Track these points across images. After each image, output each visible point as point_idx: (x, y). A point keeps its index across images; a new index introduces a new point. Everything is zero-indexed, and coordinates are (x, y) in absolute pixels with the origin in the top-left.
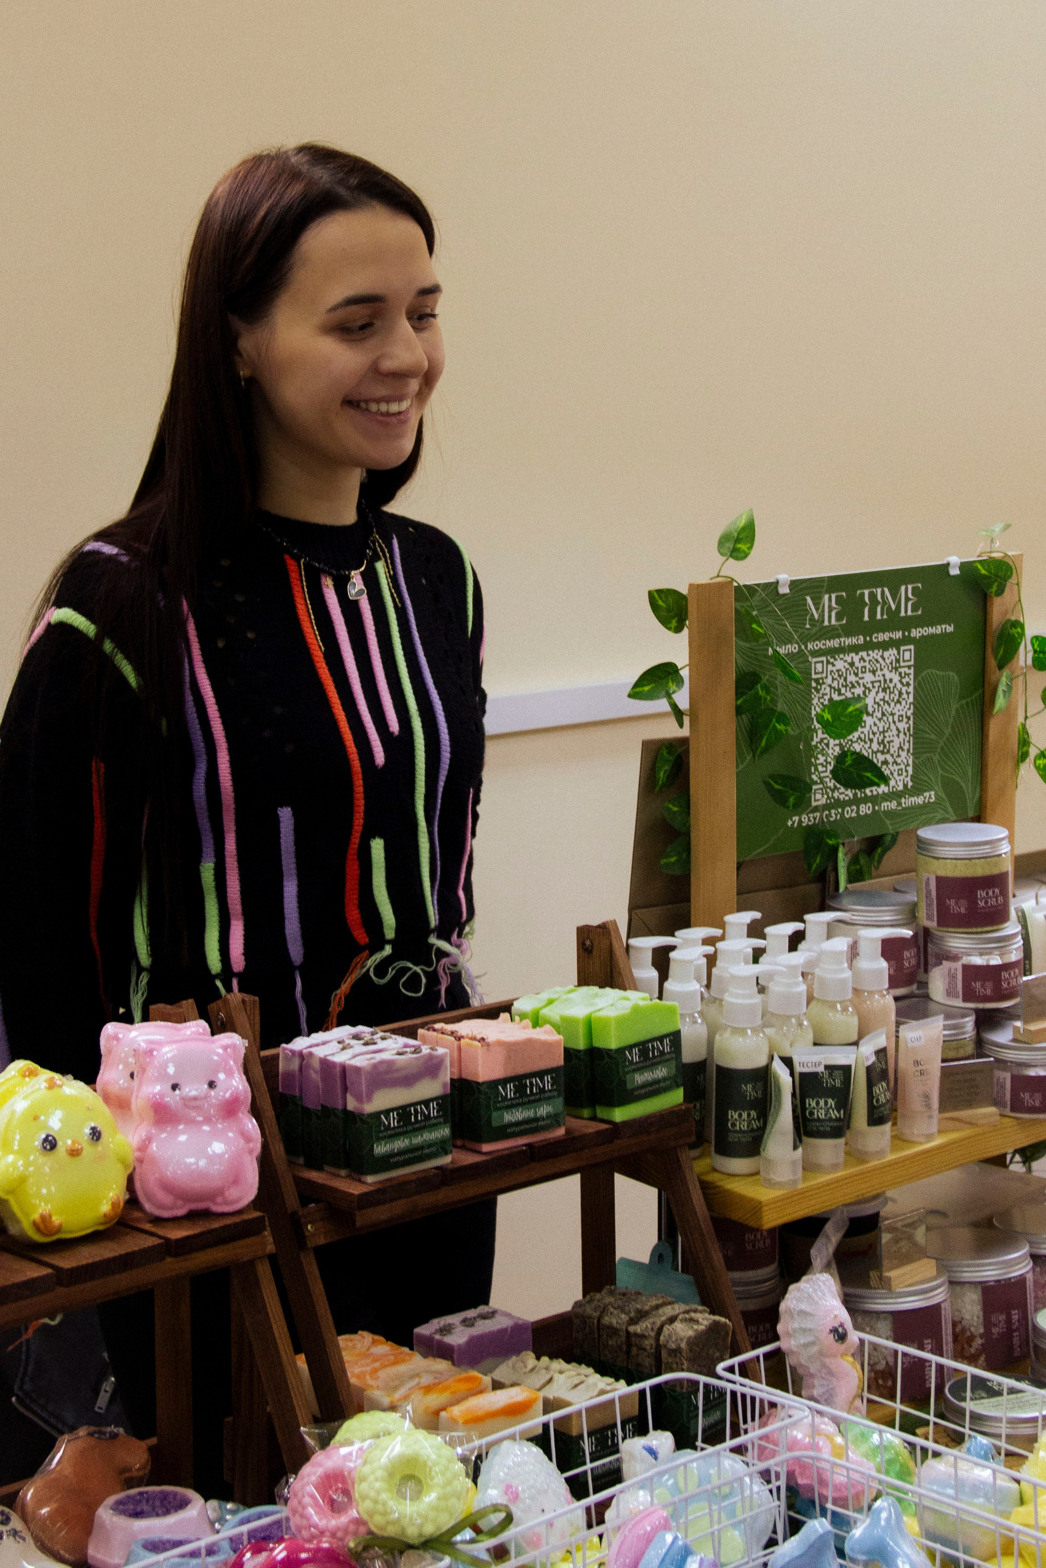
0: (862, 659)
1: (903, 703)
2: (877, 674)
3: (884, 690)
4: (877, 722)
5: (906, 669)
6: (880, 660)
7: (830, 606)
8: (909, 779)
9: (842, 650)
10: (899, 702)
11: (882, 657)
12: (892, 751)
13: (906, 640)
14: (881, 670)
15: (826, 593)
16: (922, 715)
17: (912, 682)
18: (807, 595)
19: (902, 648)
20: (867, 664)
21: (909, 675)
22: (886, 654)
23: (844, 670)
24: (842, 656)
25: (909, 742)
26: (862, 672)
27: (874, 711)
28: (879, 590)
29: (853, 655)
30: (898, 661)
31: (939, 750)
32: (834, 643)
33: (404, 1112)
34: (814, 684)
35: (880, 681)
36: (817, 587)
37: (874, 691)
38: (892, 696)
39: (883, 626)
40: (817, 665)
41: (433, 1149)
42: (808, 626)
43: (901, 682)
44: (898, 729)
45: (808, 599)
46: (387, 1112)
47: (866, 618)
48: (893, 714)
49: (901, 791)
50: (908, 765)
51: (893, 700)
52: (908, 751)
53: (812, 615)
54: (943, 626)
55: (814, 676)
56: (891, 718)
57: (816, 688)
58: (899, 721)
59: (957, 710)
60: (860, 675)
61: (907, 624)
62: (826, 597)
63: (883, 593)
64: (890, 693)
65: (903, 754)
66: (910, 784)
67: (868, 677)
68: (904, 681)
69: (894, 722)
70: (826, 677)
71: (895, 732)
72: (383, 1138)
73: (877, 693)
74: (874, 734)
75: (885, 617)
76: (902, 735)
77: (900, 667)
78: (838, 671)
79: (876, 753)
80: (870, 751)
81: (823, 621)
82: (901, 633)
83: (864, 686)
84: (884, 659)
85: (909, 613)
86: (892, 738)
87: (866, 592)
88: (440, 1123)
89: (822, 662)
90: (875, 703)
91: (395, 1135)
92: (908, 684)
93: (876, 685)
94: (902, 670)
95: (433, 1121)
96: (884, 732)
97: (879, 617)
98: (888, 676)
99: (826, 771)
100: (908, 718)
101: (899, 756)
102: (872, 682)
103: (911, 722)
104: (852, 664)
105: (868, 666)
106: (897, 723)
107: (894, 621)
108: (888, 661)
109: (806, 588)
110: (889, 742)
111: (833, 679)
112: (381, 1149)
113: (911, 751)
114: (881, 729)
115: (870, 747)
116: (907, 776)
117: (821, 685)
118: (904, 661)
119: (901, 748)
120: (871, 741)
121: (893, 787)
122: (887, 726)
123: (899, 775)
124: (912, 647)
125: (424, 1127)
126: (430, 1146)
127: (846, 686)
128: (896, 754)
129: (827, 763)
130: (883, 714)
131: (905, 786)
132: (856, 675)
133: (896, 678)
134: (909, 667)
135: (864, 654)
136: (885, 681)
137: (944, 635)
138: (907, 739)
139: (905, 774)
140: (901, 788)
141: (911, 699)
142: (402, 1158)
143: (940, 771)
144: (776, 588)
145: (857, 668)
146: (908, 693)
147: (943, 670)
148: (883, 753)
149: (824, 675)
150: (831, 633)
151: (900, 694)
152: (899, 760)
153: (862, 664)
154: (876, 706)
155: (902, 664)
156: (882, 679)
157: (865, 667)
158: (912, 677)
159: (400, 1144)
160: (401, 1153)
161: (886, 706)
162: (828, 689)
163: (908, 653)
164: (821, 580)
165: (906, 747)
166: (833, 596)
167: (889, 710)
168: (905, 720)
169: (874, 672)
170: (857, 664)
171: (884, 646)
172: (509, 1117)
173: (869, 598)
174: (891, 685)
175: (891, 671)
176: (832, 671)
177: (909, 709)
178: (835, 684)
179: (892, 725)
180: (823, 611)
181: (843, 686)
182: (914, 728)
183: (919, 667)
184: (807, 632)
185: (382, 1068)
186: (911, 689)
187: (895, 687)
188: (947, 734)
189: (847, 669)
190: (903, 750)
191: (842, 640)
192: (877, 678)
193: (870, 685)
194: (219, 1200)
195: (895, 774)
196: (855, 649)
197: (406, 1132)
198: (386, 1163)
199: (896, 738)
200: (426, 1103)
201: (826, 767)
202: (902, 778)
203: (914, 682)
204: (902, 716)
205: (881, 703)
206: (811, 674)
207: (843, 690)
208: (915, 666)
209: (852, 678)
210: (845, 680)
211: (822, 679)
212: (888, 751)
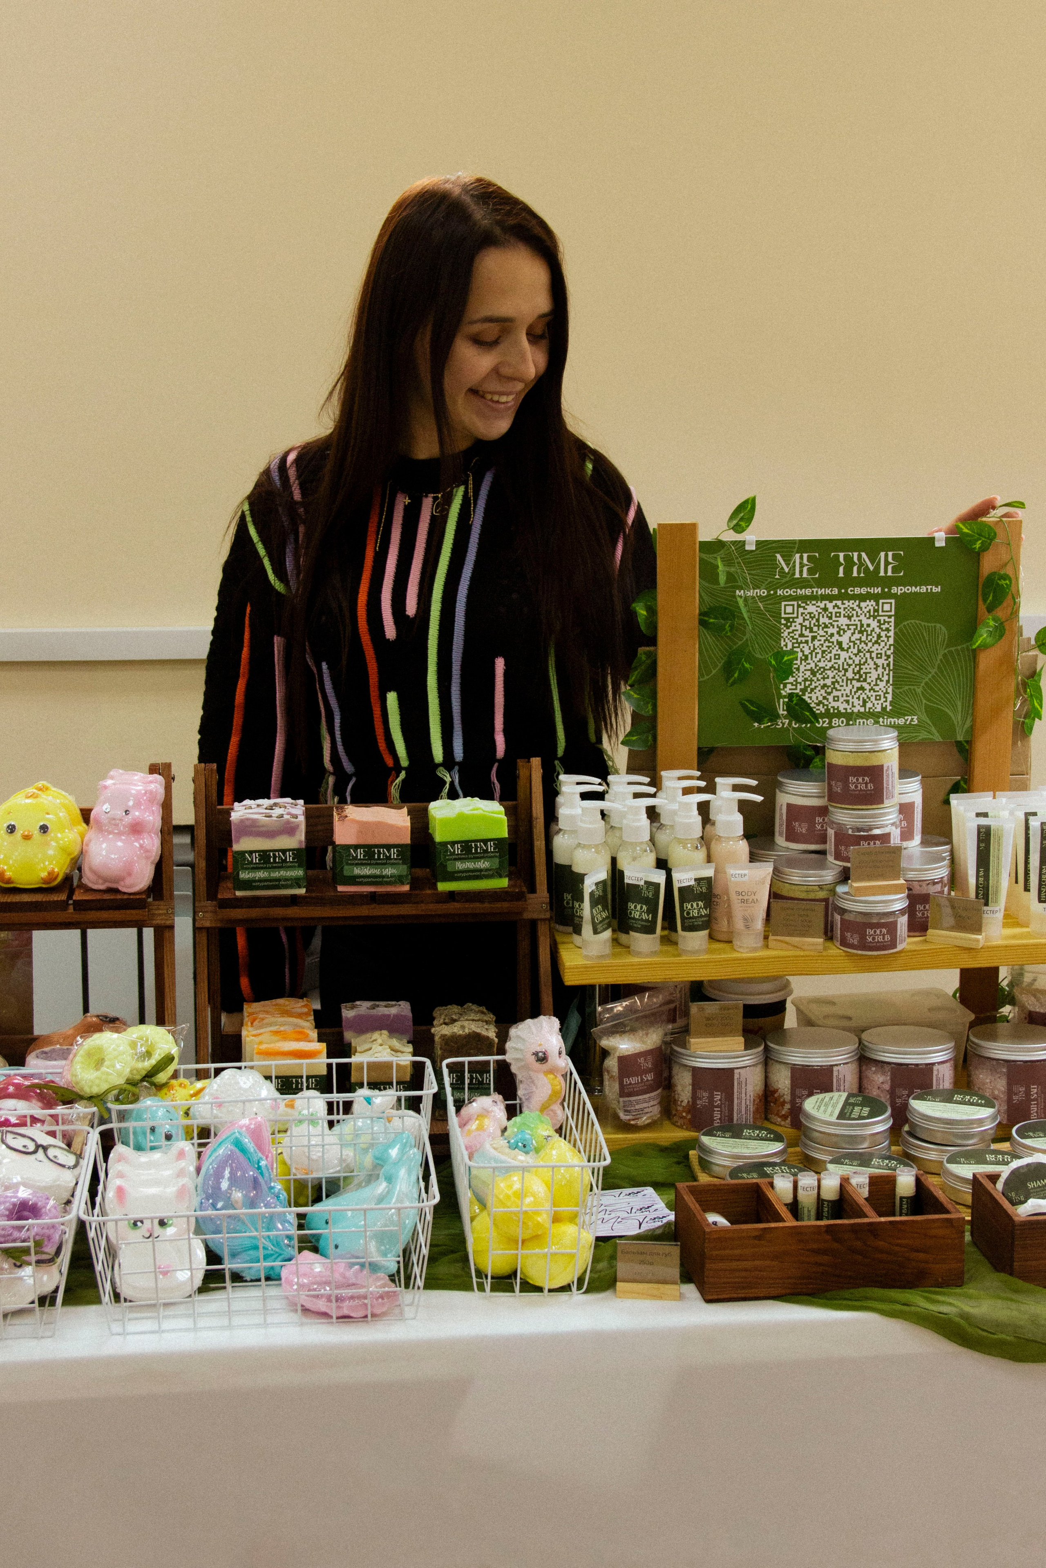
0: (836, 606)
1: (883, 644)
2: (853, 619)
3: (861, 632)
4: (853, 657)
5: (887, 619)
6: (857, 609)
7: (801, 563)
8: (888, 704)
9: (814, 598)
10: (876, 642)
11: (859, 606)
12: (869, 680)
13: (884, 596)
14: (857, 616)
15: (797, 552)
16: (902, 654)
17: (892, 628)
18: (778, 552)
19: (881, 601)
20: (842, 610)
21: (889, 623)
22: (863, 605)
23: (817, 614)
24: (814, 602)
25: (888, 675)
26: (836, 617)
27: (850, 648)
28: (856, 554)
29: (827, 602)
30: (877, 611)
31: (923, 684)
32: (808, 592)
33: (264, 855)
34: (783, 621)
35: (856, 625)
36: (790, 547)
37: (849, 633)
38: (869, 637)
39: (859, 582)
40: (787, 609)
41: (289, 883)
42: (777, 577)
43: (879, 627)
44: (875, 664)
45: (778, 556)
46: (251, 853)
47: (841, 575)
48: (871, 652)
49: (879, 712)
50: (887, 693)
51: (871, 641)
52: (888, 682)
53: (782, 568)
54: (929, 587)
55: (783, 615)
56: (868, 655)
57: (785, 625)
58: (877, 658)
59: (945, 655)
60: (834, 618)
61: (888, 582)
62: (798, 556)
63: (860, 557)
64: (867, 635)
65: (882, 685)
66: (889, 708)
67: (843, 621)
68: (884, 627)
69: (872, 658)
70: (797, 617)
71: (872, 666)
72: (246, 869)
73: (853, 634)
74: (849, 665)
75: (862, 575)
76: (880, 670)
77: (879, 615)
78: (810, 613)
79: (851, 680)
80: (844, 678)
81: (794, 574)
82: (880, 589)
83: (838, 626)
84: (861, 608)
85: (890, 573)
86: (868, 670)
87: (841, 555)
88: (295, 867)
89: (793, 605)
90: (850, 641)
91: (257, 868)
92: (888, 630)
93: (852, 628)
94: (882, 619)
95: (289, 864)
96: (860, 665)
97: (855, 574)
98: (865, 621)
99: (796, 689)
100: (889, 657)
101: (876, 685)
102: (848, 625)
103: (891, 660)
104: (825, 609)
105: (843, 613)
106: (875, 660)
107: (871, 578)
108: (866, 610)
109: (776, 548)
110: (866, 673)
111: (804, 620)
112: (244, 875)
113: (891, 682)
114: (857, 662)
115: (844, 675)
116: (886, 701)
117: (791, 623)
118: (883, 611)
119: (878, 678)
120: (846, 670)
121: (870, 708)
122: (864, 660)
123: (876, 699)
124: (893, 601)
125: (281, 867)
126: (286, 880)
127: (819, 626)
128: (874, 683)
129: (797, 683)
130: (859, 651)
131: (884, 709)
132: (830, 618)
133: (874, 624)
134: (890, 617)
135: (839, 603)
136: (862, 626)
137: (932, 594)
138: (887, 672)
139: (883, 699)
140: (879, 709)
141: (891, 641)
142: (262, 884)
143: (924, 701)
144: (744, 545)
145: (831, 613)
146: (888, 637)
147: (928, 622)
148: (858, 680)
149: (795, 615)
150: (802, 583)
151: (879, 636)
152: (877, 688)
153: (836, 610)
154: (852, 644)
155: (881, 613)
156: (859, 623)
157: (840, 613)
158: (892, 624)
159: (261, 874)
160: (260, 881)
161: (863, 645)
162: (799, 627)
163: (888, 606)
164: (793, 542)
165: (886, 678)
166: (805, 556)
167: (867, 649)
168: (884, 657)
169: (849, 618)
170: (831, 610)
171: (862, 598)
172: (357, 871)
173: (844, 560)
174: (869, 629)
175: (869, 618)
176: (802, 614)
177: (889, 649)
178: (807, 623)
179: (869, 661)
180: (794, 566)
181: (815, 625)
182: (894, 665)
183: (899, 618)
184: (776, 581)
185: (248, 823)
186: (891, 634)
187: (873, 630)
188: (933, 673)
189: (819, 613)
190: (881, 681)
191: (815, 590)
192: (852, 622)
193: (846, 628)
194: (122, 883)
195: (873, 699)
196: (830, 598)
197: (266, 868)
198: (248, 885)
199: (873, 671)
200: (284, 851)
201: (796, 685)
202: (880, 702)
203: (895, 628)
204: (881, 654)
205: (858, 642)
206: (780, 614)
207: (815, 629)
208: (896, 615)
209: (824, 620)
210: (818, 620)
211: (793, 618)
212: (865, 680)
